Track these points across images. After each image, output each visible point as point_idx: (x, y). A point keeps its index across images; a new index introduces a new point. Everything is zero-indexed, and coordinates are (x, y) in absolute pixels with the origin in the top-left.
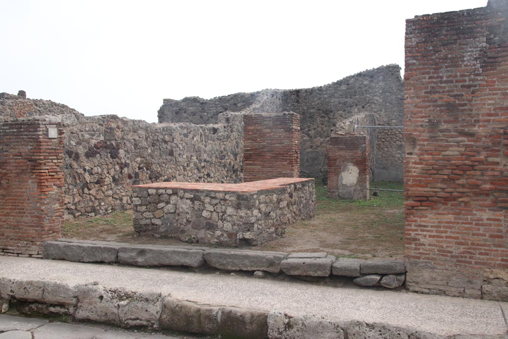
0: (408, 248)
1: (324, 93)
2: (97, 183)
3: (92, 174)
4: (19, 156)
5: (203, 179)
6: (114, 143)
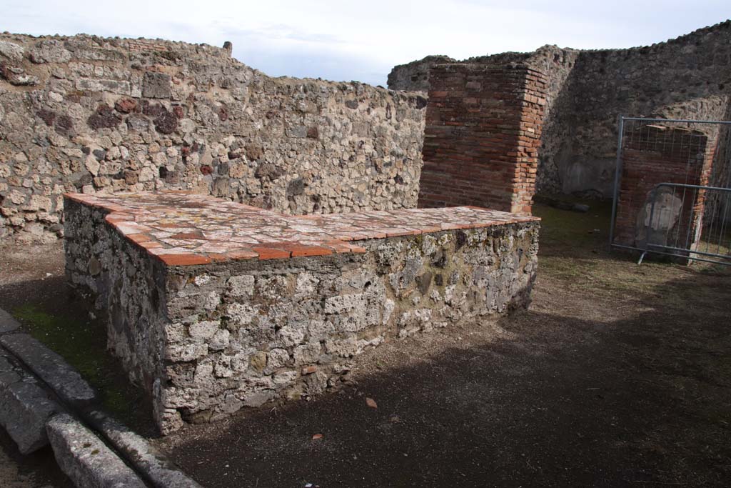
1: (651, 58)
2: (120, 176)
3: (106, 160)
5: (385, 185)
6: (167, 104)
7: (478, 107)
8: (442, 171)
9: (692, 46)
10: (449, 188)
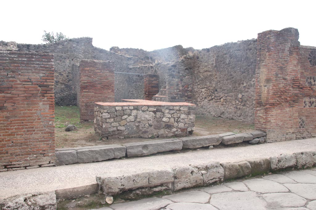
0: (267, 125)
4: (29, 82)
7: (100, 73)
8: (91, 92)
9: (61, 46)
10: (93, 97)
